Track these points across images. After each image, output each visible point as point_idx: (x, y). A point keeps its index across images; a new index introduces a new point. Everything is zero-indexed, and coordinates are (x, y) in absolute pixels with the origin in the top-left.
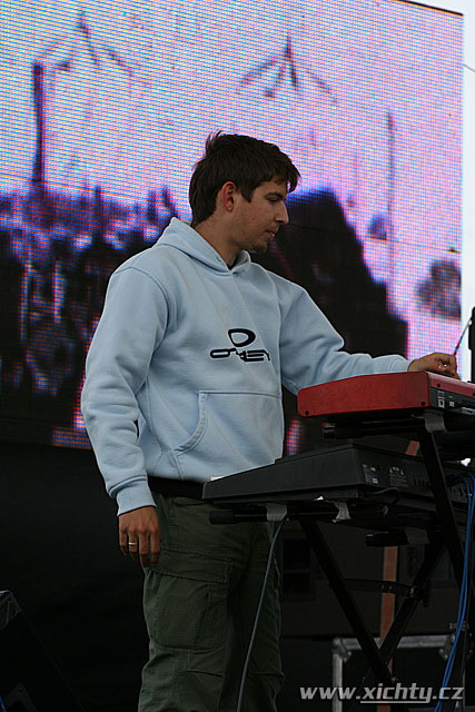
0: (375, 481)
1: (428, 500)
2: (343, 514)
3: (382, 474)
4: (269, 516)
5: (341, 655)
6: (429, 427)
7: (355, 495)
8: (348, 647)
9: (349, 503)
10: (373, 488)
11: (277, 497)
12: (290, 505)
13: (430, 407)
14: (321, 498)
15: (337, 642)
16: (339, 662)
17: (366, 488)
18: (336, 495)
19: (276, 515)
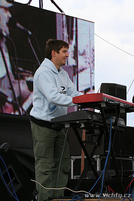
0: (90, 118)
1: (101, 123)
2: (83, 126)
3: (92, 116)
4: (66, 127)
5: (73, 160)
6: (102, 106)
7: (86, 121)
8: (74, 158)
9: (84, 123)
10: (90, 120)
11: (67, 122)
12: (70, 124)
13: (103, 101)
14: (78, 122)
15: (72, 157)
16: (72, 161)
17: (88, 120)
18: (81, 121)
19: (67, 126)
